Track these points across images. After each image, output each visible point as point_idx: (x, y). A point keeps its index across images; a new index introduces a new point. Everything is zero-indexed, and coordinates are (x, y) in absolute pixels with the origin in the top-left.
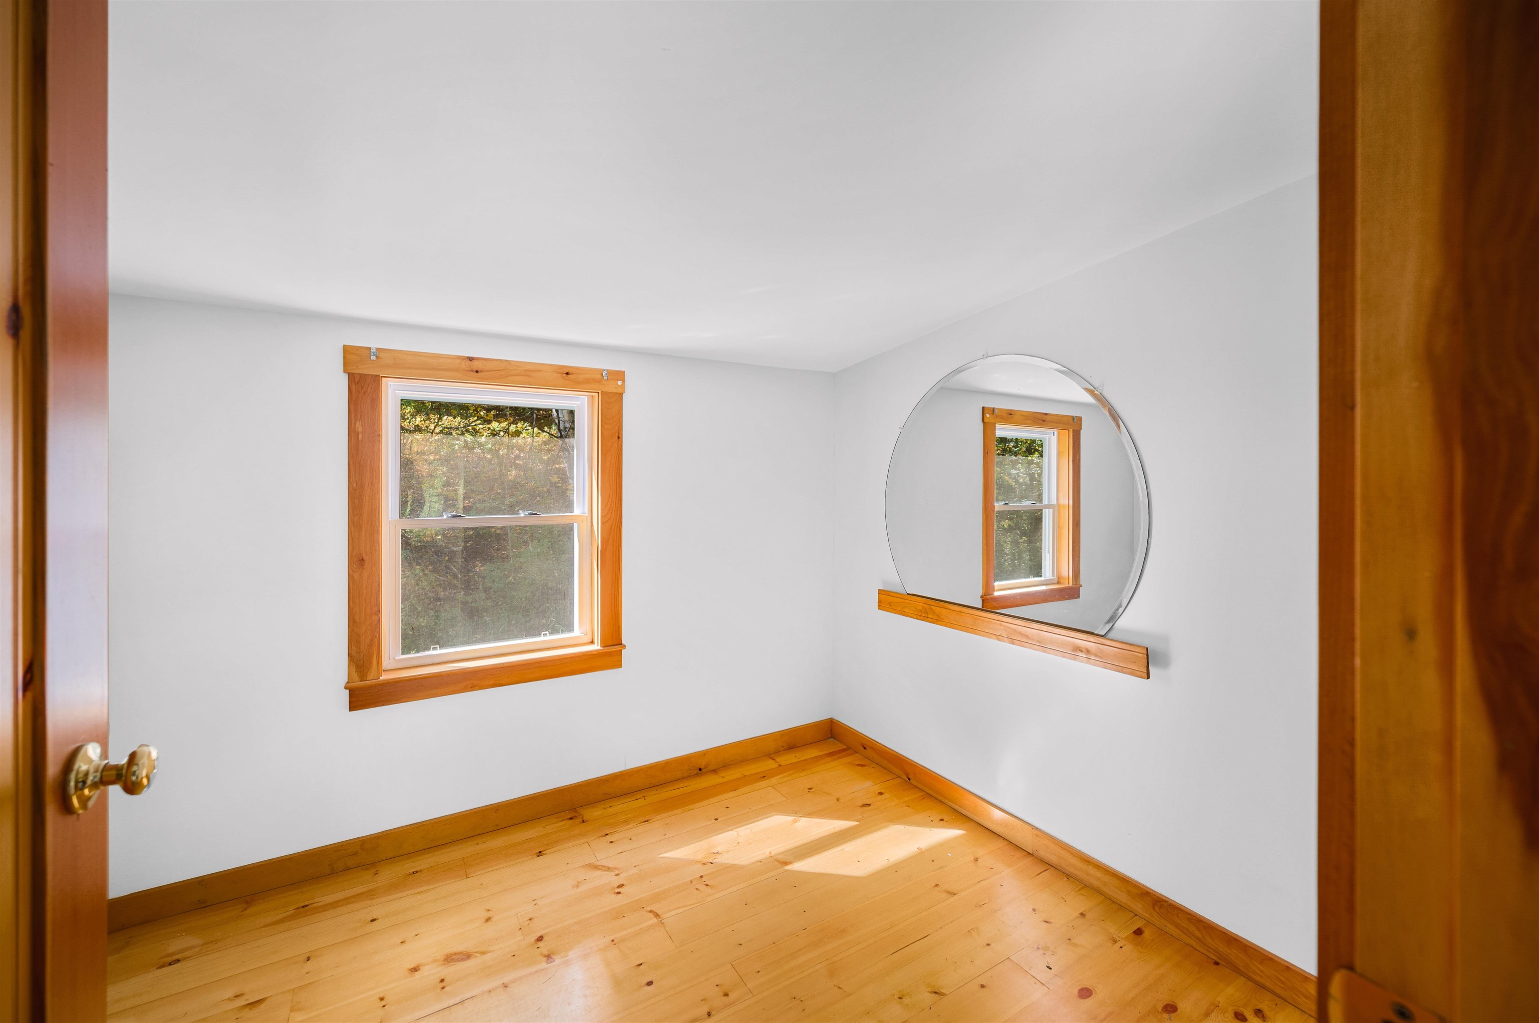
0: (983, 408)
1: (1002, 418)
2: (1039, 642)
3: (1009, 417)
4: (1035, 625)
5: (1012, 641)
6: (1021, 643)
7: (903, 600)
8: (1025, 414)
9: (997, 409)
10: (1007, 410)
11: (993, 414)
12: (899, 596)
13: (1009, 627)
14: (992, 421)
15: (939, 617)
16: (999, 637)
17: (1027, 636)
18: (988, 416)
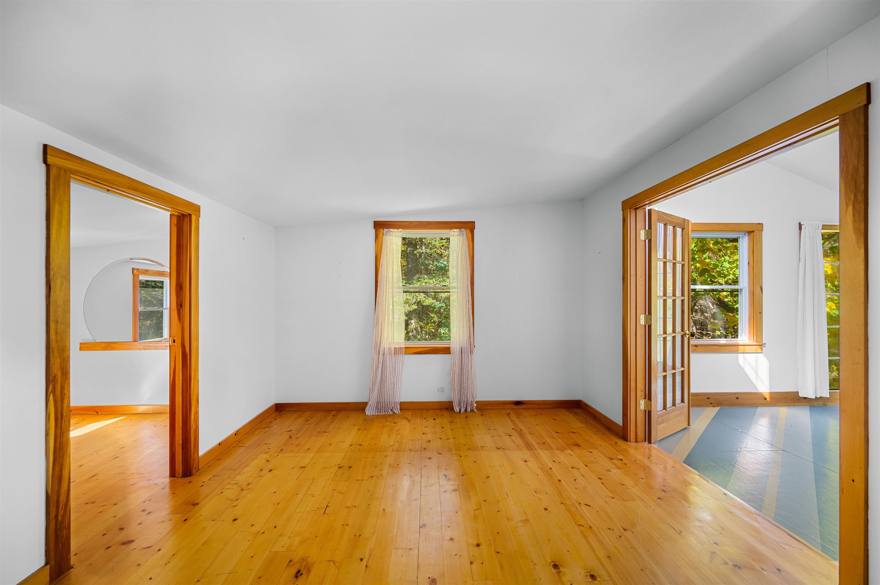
0: (133, 268)
1: (143, 272)
2: (155, 347)
3: (146, 272)
4: (153, 343)
5: (145, 349)
6: (148, 349)
7: (94, 345)
8: (154, 271)
9: (140, 269)
10: (145, 269)
11: (138, 271)
12: (92, 343)
13: (143, 345)
14: (138, 274)
15: (113, 347)
16: (140, 349)
17: (150, 346)
18: (135, 271)
